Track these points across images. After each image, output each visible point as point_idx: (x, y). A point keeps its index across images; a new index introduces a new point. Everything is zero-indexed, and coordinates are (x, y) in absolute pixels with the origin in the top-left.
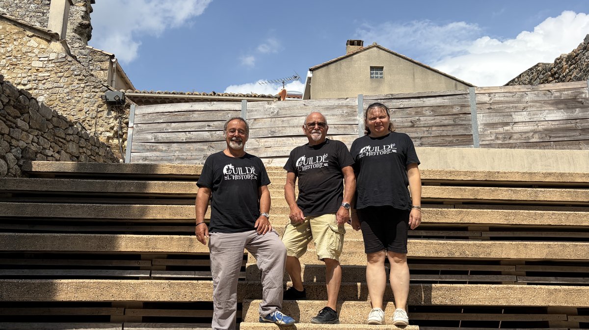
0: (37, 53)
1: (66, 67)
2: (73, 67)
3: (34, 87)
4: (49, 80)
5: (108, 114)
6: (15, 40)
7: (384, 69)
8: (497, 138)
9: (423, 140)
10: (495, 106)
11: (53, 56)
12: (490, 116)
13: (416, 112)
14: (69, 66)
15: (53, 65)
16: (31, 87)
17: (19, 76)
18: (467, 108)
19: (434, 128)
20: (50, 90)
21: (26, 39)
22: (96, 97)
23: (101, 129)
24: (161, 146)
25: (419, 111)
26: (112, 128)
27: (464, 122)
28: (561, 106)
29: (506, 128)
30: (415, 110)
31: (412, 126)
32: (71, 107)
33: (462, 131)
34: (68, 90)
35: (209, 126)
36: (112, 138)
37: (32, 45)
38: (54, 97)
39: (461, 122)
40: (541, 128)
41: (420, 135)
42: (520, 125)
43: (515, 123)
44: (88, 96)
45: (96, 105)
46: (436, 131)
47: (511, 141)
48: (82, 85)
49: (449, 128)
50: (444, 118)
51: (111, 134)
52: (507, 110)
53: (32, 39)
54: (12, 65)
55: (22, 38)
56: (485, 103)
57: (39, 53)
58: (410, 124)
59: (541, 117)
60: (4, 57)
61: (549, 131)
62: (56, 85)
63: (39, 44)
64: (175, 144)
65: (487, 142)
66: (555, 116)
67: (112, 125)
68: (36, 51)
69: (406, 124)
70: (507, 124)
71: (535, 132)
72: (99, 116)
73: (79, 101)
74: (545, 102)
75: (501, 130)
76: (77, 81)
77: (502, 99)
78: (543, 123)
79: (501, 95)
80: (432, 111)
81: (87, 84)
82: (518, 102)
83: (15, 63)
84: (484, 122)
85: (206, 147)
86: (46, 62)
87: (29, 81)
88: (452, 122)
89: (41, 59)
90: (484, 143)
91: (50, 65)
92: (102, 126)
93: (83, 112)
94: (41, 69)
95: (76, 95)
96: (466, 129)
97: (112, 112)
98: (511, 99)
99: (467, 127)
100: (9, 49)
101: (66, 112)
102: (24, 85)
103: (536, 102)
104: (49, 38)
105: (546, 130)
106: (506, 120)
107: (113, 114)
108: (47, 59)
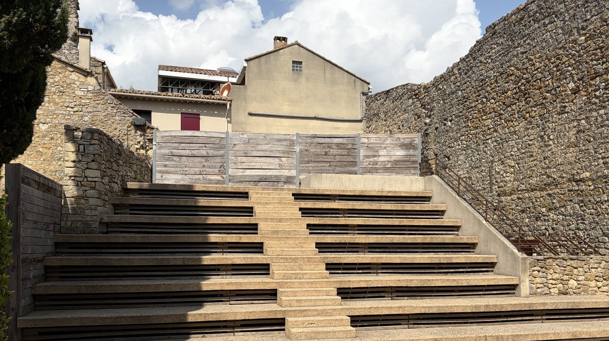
0: (78, 84)
1: (101, 97)
2: (106, 98)
3: (80, 110)
4: (90, 105)
5: (136, 132)
6: (60, 73)
7: (303, 63)
8: (370, 164)
9: (331, 163)
10: (370, 146)
11: (90, 88)
12: (367, 151)
13: (328, 146)
14: (103, 97)
15: (92, 95)
16: (77, 110)
17: (67, 100)
18: (355, 146)
19: (337, 157)
20: (92, 113)
21: (67, 73)
22: (126, 120)
23: (131, 143)
24: (175, 158)
25: (329, 146)
26: (139, 142)
27: (353, 154)
28: (404, 148)
29: (375, 158)
30: (327, 145)
31: (326, 155)
32: (109, 126)
33: (352, 160)
34: (105, 114)
35: (205, 147)
36: (139, 149)
37: (73, 78)
38: (95, 118)
39: (351, 154)
40: (392, 159)
41: (329, 160)
42: (382, 157)
43: (380, 156)
44: (120, 119)
45: (126, 126)
46: (338, 158)
47: (377, 166)
48: (115, 111)
49: (345, 157)
50: (343, 150)
51: (139, 147)
52: (376, 148)
53: (73, 74)
54: (61, 92)
55: (65, 72)
56: (365, 143)
57: (80, 85)
58: (324, 153)
59: (393, 153)
60: (53, 85)
61: (396, 162)
62: (95, 109)
63: (79, 78)
64: (184, 157)
65: (364, 166)
66: (400, 153)
67: (139, 140)
68: (78, 83)
69: (322, 153)
70: (375, 156)
71: (389, 162)
72: (129, 133)
73: (113, 122)
74: (396, 144)
75: (372, 159)
76: (110, 108)
77: (374, 141)
78: (393, 157)
79: (374, 139)
80: (337, 146)
81: (118, 111)
82: (382, 144)
83: (62, 91)
84: (364, 154)
85: (204, 160)
86: (85, 92)
87: (75, 105)
88: (347, 154)
89: (82, 89)
90: (363, 166)
91: (90, 95)
92: (132, 140)
93: (117, 130)
94: (83, 97)
95: (111, 118)
96: (354, 158)
97: (138, 132)
98: (379, 142)
99: (354, 157)
100: (57, 80)
101: (105, 130)
102: (72, 108)
103: (392, 144)
104: (86, 74)
105: (394, 161)
106: (375, 154)
107: (139, 133)
108: (86, 90)
